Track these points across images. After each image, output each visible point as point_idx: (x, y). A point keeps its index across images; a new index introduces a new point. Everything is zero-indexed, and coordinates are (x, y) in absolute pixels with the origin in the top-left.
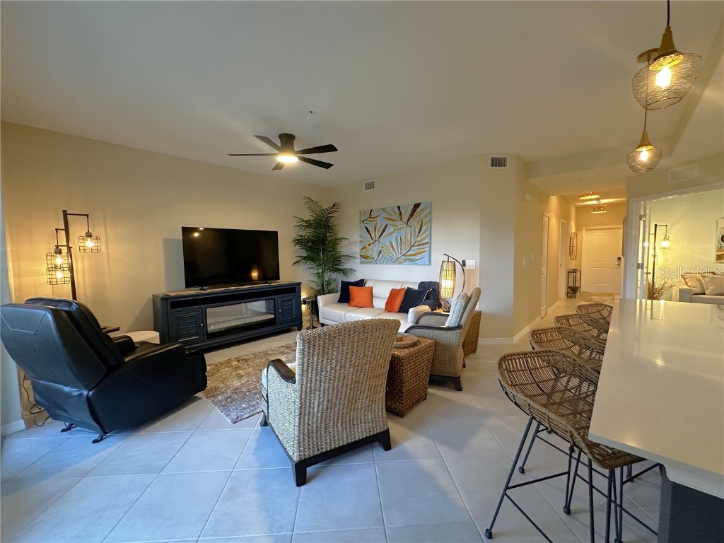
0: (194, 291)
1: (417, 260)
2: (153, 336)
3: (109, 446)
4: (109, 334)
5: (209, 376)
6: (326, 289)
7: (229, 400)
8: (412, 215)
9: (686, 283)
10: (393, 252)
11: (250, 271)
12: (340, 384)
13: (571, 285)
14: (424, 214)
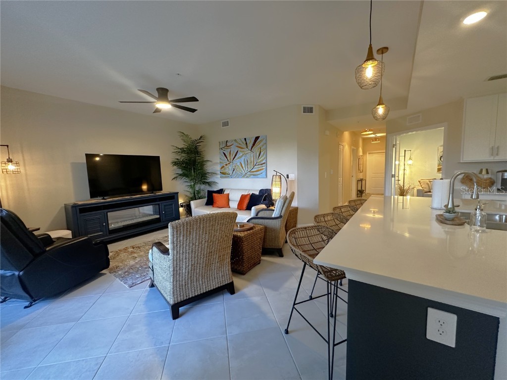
0: (98, 200)
1: (258, 175)
2: (67, 234)
3: (38, 309)
4: (34, 232)
5: (111, 259)
6: (197, 196)
7: (126, 273)
8: (254, 145)
9: (421, 186)
10: (242, 169)
11: (141, 185)
12: (199, 255)
13: (360, 189)
14: (262, 143)
